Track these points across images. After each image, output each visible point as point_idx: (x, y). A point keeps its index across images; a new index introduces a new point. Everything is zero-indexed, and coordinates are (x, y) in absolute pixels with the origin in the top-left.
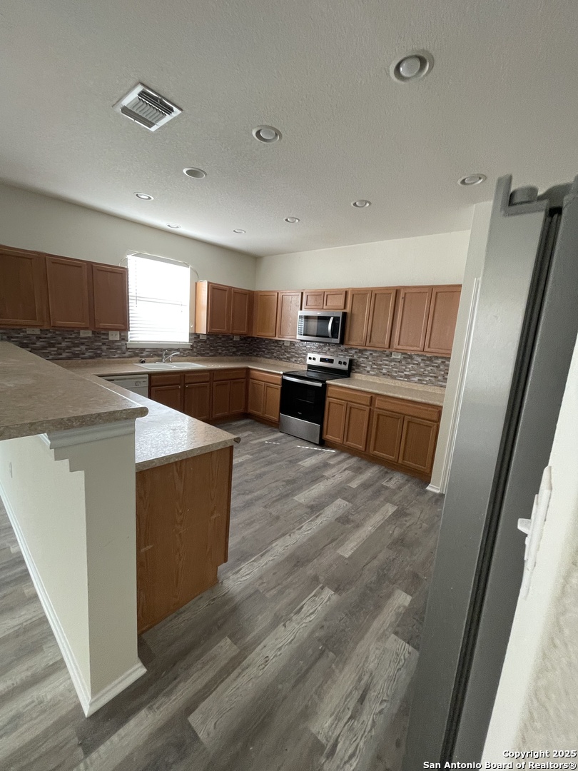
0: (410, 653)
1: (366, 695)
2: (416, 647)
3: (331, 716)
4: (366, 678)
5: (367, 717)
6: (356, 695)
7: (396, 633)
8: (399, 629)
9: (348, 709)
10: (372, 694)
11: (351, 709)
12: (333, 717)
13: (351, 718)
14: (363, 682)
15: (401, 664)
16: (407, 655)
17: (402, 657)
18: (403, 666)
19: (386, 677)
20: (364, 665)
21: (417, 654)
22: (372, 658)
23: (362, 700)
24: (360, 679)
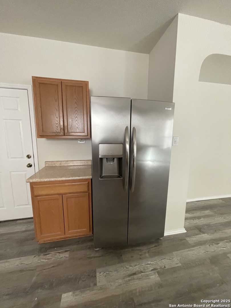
0: (100, 273)
1: (131, 274)
2: (95, 272)
3: (150, 278)
4: (128, 279)
5: (136, 268)
6: (135, 276)
7: (95, 284)
8: (92, 285)
9: (142, 275)
10: (129, 273)
11: (141, 274)
12: (149, 277)
13: (143, 272)
14: (130, 278)
15: (108, 272)
16: (102, 273)
17: (105, 274)
18: (108, 271)
19: (119, 273)
20: (124, 284)
21: (97, 270)
22: (117, 284)
23: (135, 274)
24: (129, 280)
